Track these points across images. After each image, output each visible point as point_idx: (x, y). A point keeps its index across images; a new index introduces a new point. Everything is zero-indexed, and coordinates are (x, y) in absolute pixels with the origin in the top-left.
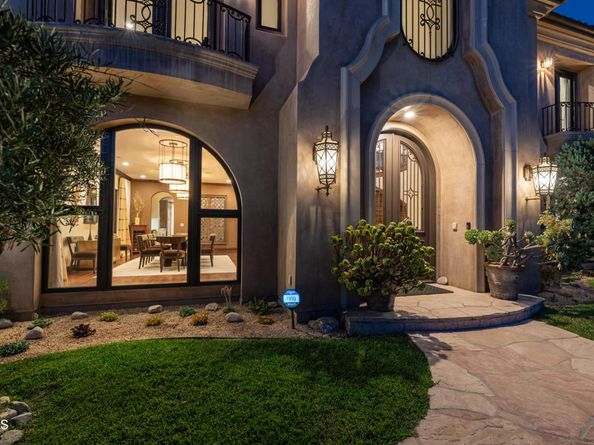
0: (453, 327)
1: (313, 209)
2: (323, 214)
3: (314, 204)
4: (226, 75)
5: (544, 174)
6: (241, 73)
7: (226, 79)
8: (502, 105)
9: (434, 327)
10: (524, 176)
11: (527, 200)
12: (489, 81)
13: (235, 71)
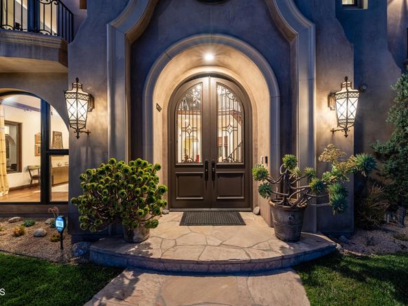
0: (175, 269)
1: (83, 150)
2: (93, 154)
3: (83, 145)
4: (33, 48)
5: (341, 101)
6: (46, 45)
7: (33, 51)
8: (295, 32)
9: (155, 266)
10: (329, 106)
11: (333, 131)
12: (277, 8)
13: (41, 44)
